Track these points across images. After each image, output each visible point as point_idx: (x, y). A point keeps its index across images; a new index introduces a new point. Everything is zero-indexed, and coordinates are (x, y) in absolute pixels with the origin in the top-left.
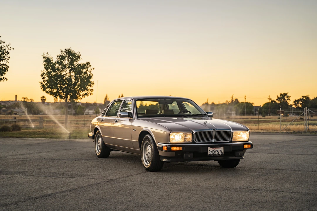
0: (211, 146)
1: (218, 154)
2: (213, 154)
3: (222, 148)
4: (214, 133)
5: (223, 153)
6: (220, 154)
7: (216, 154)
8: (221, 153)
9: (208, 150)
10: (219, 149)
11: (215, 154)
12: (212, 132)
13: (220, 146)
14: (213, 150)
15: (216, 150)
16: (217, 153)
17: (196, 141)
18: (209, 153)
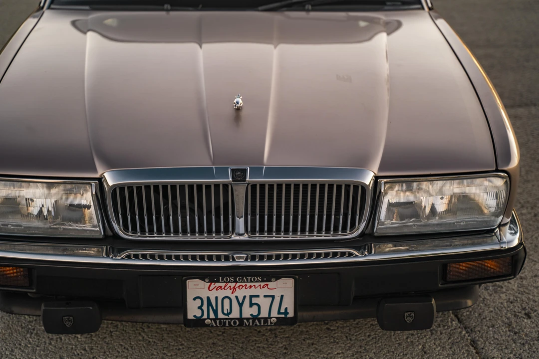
0: (211, 276)
1: (254, 318)
2: (221, 316)
3: (285, 289)
4: (240, 192)
5: (291, 314)
6: (266, 320)
7: (241, 319)
8: (274, 314)
9: (190, 295)
10: (262, 292)
11: (235, 314)
12: (226, 186)
13: (268, 275)
14: (221, 294)
15: (240, 293)
16: (248, 312)
17: (126, 228)
18: (193, 311)
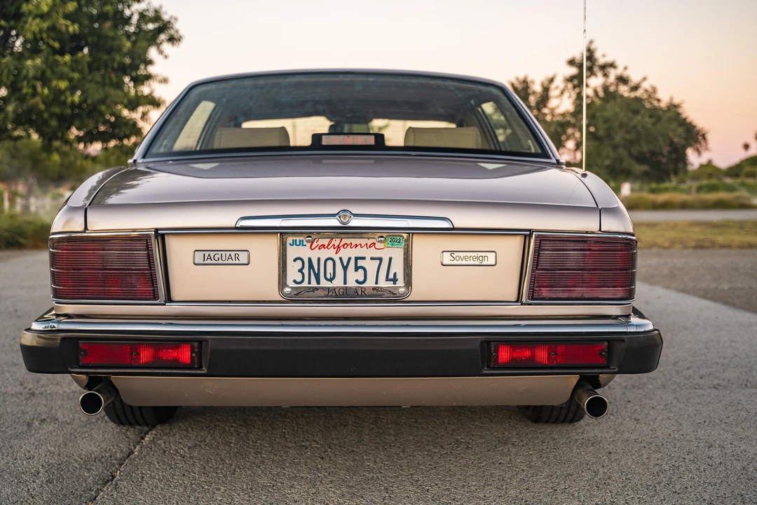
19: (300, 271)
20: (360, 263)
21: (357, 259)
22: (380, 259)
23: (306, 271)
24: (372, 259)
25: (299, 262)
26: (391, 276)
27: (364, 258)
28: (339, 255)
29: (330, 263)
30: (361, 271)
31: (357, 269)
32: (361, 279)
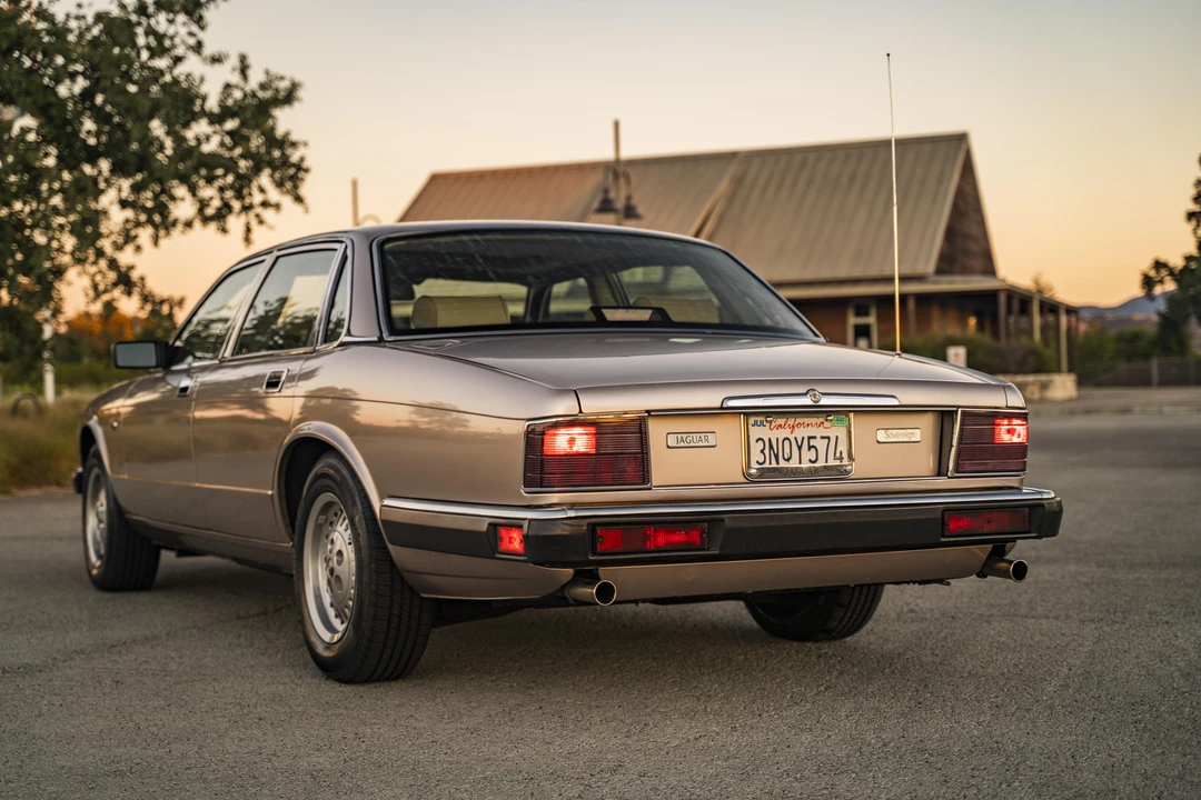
19: (762, 451)
20: (812, 442)
21: (809, 438)
22: (828, 438)
23: (767, 451)
24: (822, 438)
25: (760, 442)
26: (838, 455)
27: (815, 438)
28: (794, 435)
29: (787, 442)
30: (813, 450)
31: (810, 448)
32: (813, 459)
